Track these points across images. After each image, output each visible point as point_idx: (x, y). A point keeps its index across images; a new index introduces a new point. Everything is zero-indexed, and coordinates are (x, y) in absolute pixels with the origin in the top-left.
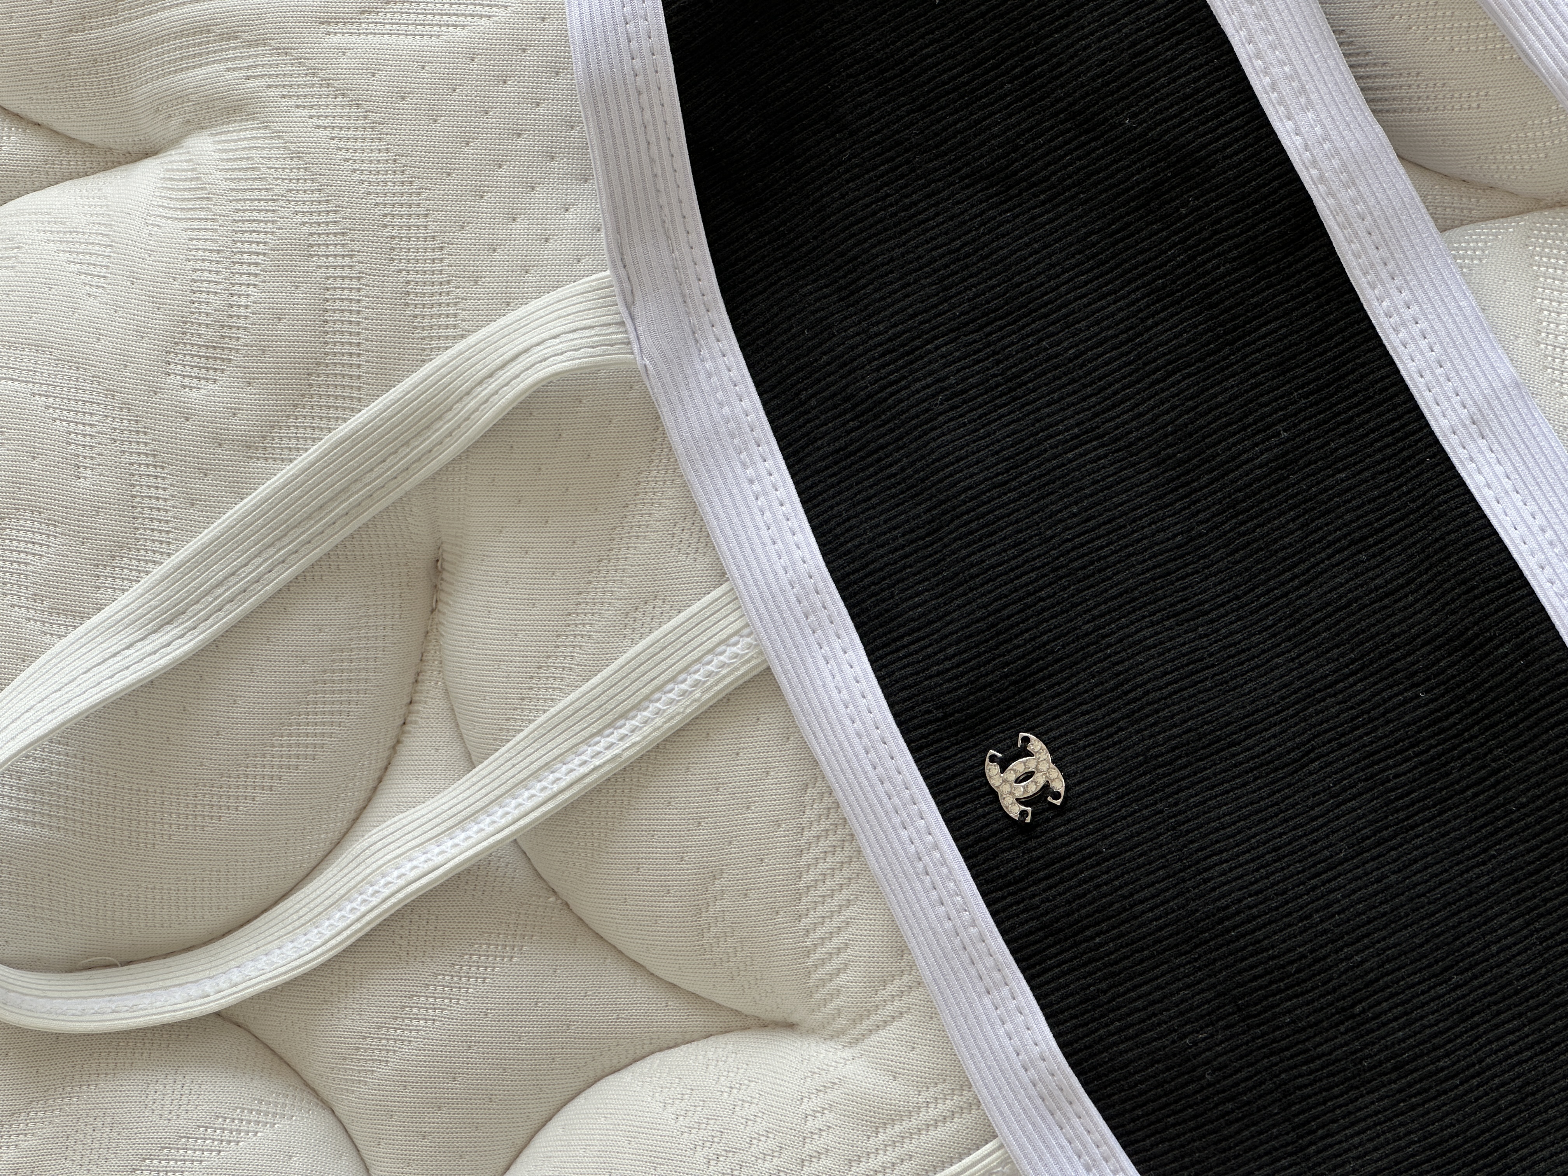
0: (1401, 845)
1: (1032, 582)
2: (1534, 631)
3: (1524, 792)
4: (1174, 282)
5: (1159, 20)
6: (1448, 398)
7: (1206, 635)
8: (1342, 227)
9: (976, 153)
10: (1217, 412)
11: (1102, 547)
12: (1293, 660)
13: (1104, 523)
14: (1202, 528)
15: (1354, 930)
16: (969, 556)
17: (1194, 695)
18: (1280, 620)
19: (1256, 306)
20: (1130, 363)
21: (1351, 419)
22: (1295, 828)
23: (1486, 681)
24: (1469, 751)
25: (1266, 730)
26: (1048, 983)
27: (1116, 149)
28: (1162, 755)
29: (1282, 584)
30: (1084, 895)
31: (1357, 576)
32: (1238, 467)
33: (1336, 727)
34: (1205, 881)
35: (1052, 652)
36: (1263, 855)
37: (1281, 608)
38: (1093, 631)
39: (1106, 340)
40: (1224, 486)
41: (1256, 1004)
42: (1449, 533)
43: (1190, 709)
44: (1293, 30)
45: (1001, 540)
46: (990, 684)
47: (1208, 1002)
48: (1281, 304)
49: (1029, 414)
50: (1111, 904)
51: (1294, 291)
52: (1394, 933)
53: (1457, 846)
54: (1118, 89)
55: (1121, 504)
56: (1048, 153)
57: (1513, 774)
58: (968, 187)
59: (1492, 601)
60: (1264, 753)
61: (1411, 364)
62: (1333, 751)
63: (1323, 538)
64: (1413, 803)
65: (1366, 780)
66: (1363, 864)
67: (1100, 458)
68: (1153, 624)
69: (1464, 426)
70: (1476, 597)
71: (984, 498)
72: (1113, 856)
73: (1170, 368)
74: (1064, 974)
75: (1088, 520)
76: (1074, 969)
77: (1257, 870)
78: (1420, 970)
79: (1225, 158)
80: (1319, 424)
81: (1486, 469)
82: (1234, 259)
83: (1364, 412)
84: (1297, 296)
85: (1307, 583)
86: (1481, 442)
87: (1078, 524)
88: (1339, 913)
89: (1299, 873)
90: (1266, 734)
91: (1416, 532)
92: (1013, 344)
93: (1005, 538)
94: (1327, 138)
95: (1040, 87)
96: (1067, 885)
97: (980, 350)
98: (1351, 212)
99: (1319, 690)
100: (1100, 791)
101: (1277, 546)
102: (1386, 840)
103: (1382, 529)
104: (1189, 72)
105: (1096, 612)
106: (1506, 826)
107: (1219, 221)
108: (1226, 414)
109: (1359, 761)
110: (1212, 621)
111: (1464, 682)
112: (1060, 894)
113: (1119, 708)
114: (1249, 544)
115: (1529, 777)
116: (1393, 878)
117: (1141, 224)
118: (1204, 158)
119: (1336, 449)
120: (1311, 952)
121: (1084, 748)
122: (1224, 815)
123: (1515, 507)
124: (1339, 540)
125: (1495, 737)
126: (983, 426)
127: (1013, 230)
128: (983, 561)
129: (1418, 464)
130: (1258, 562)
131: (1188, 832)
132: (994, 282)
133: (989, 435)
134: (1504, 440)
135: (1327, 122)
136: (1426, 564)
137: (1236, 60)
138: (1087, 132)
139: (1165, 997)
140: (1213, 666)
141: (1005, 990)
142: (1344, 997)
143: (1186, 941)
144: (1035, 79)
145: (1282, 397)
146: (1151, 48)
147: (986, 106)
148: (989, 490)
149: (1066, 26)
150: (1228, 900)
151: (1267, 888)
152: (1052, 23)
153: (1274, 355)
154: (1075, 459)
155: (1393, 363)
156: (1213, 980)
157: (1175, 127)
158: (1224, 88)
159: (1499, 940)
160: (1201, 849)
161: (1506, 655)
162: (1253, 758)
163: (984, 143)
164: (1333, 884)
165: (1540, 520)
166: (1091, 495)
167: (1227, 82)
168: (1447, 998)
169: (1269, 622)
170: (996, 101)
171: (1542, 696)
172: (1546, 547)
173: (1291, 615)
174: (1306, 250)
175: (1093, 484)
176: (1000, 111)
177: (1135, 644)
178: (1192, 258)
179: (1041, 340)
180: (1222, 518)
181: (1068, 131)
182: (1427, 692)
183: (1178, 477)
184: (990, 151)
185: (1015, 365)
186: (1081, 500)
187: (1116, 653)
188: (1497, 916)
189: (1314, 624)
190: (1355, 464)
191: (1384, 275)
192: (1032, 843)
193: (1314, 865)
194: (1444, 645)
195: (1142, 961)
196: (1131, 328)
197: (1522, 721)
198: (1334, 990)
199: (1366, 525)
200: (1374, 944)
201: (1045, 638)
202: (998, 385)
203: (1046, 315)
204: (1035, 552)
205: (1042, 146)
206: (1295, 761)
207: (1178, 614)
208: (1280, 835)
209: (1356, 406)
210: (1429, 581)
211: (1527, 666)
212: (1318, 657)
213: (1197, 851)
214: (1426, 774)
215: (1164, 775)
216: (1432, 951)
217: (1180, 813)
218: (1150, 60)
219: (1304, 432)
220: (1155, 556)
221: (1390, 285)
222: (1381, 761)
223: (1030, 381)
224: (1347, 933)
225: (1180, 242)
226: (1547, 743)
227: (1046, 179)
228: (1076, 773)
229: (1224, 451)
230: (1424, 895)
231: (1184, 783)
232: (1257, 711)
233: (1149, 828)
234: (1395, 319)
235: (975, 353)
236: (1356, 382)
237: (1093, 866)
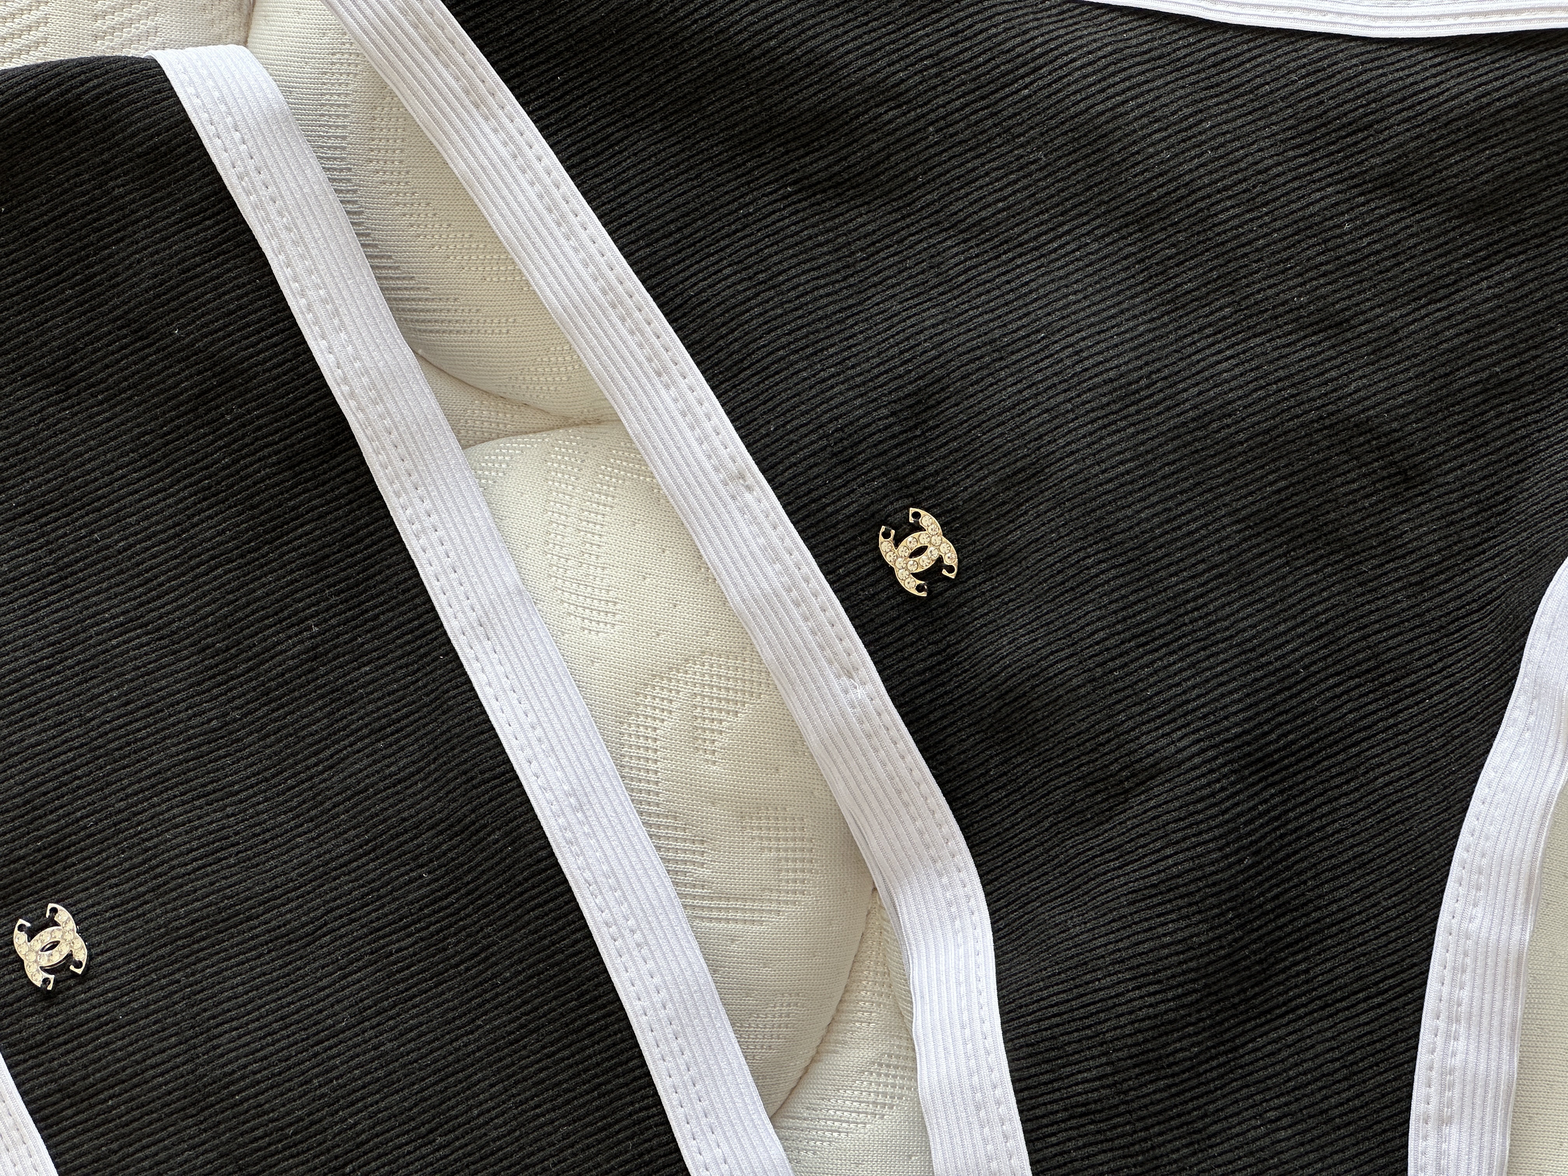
0: (399, 1015)
1: (69, 762)
2: (520, 821)
3: (508, 968)
4: (219, 483)
5: (206, 240)
6: (459, 602)
7: (233, 815)
8: (371, 440)
9: (38, 353)
10: (254, 606)
11: (139, 730)
12: (313, 839)
13: (142, 708)
14: (236, 714)
15: (349, 1095)
16: (10, 735)
17: (218, 871)
18: (304, 802)
19: (293, 508)
20: (176, 557)
21: (376, 617)
22: (303, 998)
23: (479, 864)
24: (464, 928)
25: (284, 905)
26: (63, 1142)
27: (166, 357)
28: (183, 927)
29: (308, 768)
30: (100, 1059)
31: (375, 762)
32: (272, 658)
33: (348, 903)
34: (215, 1048)
35: (85, 828)
36: (271, 1024)
37: (305, 791)
38: (126, 809)
39: (155, 534)
40: (259, 675)
41: (256, 1164)
42: (454, 727)
43: (212, 884)
44: (328, 257)
45: (42, 721)
46: (23, 857)
47: (210, 1162)
48: (317, 507)
49: (78, 601)
50: (124, 1069)
51: (328, 497)
52: (386, 1097)
53: (450, 1015)
54: (169, 301)
55: (160, 690)
56: (105, 357)
57: (500, 951)
58: (29, 384)
59: (487, 792)
60: (279, 927)
61: (428, 569)
62: (343, 926)
63: (348, 726)
64: (412, 976)
65: (372, 953)
66: (364, 1032)
67: (142, 646)
68: (184, 803)
69: (473, 628)
70: (475, 787)
71: (27, 681)
72: (129, 1024)
73: (212, 563)
74: (78, 1134)
75: (128, 703)
76: (89, 1131)
77: (265, 1037)
78: (408, 1132)
79: (264, 371)
80: (347, 621)
81: (488, 669)
82: (274, 465)
83: (388, 610)
84: (331, 502)
85: (331, 767)
86: (486, 643)
87: (118, 707)
88: (337, 1078)
89: (303, 1040)
90: (283, 909)
91: (428, 724)
92: (65, 535)
93: (45, 720)
94: (358, 358)
95: (99, 295)
96: (84, 1050)
97: (34, 540)
98: (379, 426)
99: (335, 869)
100: (121, 961)
101: (305, 732)
102: (385, 1010)
103: (399, 720)
104: (233, 290)
105: (129, 791)
106: (493, 999)
107: (260, 428)
108: (263, 608)
109: (366, 936)
110: (241, 802)
111: (462, 865)
112: (77, 1059)
113: (146, 882)
114: (279, 730)
115: (513, 954)
116: (389, 1046)
117: (189, 427)
118: (246, 370)
119: (363, 644)
120: (309, 1115)
121: (110, 919)
122: (238, 985)
123: (511, 705)
124: (360, 729)
125: (486, 916)
126: (33, 612)
127: (71, 427)
128: (23, 740)
129: (433, 661)
130: (287, 747)
131: (202, 1001)
132: (50, 475)
133: (37, 620)
134: (506, 642)
135: (358, 343)
136: (435, 754)
137: (274, 282)
138: (141, 339)
139: (170, 1157)
140: (238, 844)
141: (23, 1149)
142: (336, 1157)
143: (193, 1104)
144: (95, 286)
145: (315, 594)
146: (199, 265)
147: (47, 309)
148: (33, 674)
149: (122, 239)
150: (235, 1065)
151: (272, 1055)
152: (110, 236)
153: (308, 554)
154: (118, 645)
155: (414, 567)
156: (217, 1141)
157: (219, 340)
158: (265, 307)
159: (481, 1104)
160: (214, 1017)
161: (496, 841)
162: (269, 931)
163: (45, 344)
164: (335, 1051)
165: (532, 717)
166: (132, 680)
167: (267, 301)
168: (430, 1158)
169: (294, 803)
170: (58, 305)
171: (526, 880)
172: (534, 742)
173: (314, 798)
174: (339, 459)
175: (134, 669)
176: (61, 314)
177: (165, 821)
178: (235, 462)
179: (93, 532)
180: (256, 704)
181: (125, 336)
182: (429, 873)
183: (217, 666)
184: (50, 352)
185: (67, 555)
186: (122, 684)
187: (146, 830)
188: (479, 1081)
189: (334, 807)
190: (379, 658)
191: (408, 485)
192: (54, 1010)
193: (318, 1033)
194: (446, 830)
195: (150, 1123)
196: (178, 524)
197: (508, 902)
198: (328, 1151)
199: (385, 716)
200: (366, 1108)
201: (79, 814)
202: (50, 574)
203: (99, 509)
204: (74, 733)
205: (100, 349)
206: (307, 935)
207: (209, 794)
208: (289, 1004)
209: (381, 604)
210: (436, 770)
211: (515, 851)
212: (336, 837)
213: (209, 1019)
214: (426, 948)
215: (184, 947)
216: (420, 1114)
217: (196, 983)
218: (197, 276)
219: (334, 627)
220: (190, 739)
221: (413, 494)
222: (385, 936)
223: (81, 571)
224: (343, 1097)
225: (224, 446)
226: (528, 923)
227: (103, 381)
228: (99, 944)
229: (260, 642)
230: (416, 1061)
231: (201, 955)
232: (277, 887)
233: (165, 997)
234: (417, 526)
235: (29, 542)
236: (382, 582)
237: (109, 1033)
